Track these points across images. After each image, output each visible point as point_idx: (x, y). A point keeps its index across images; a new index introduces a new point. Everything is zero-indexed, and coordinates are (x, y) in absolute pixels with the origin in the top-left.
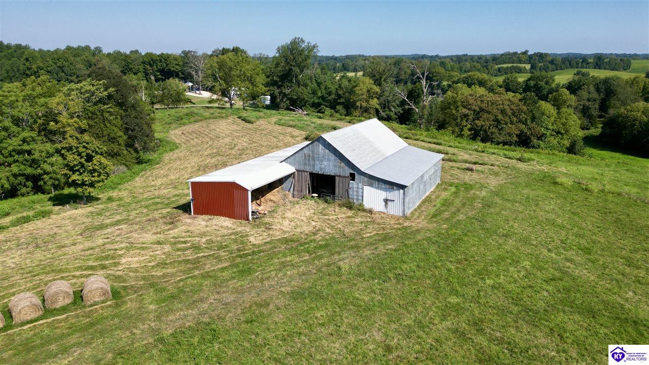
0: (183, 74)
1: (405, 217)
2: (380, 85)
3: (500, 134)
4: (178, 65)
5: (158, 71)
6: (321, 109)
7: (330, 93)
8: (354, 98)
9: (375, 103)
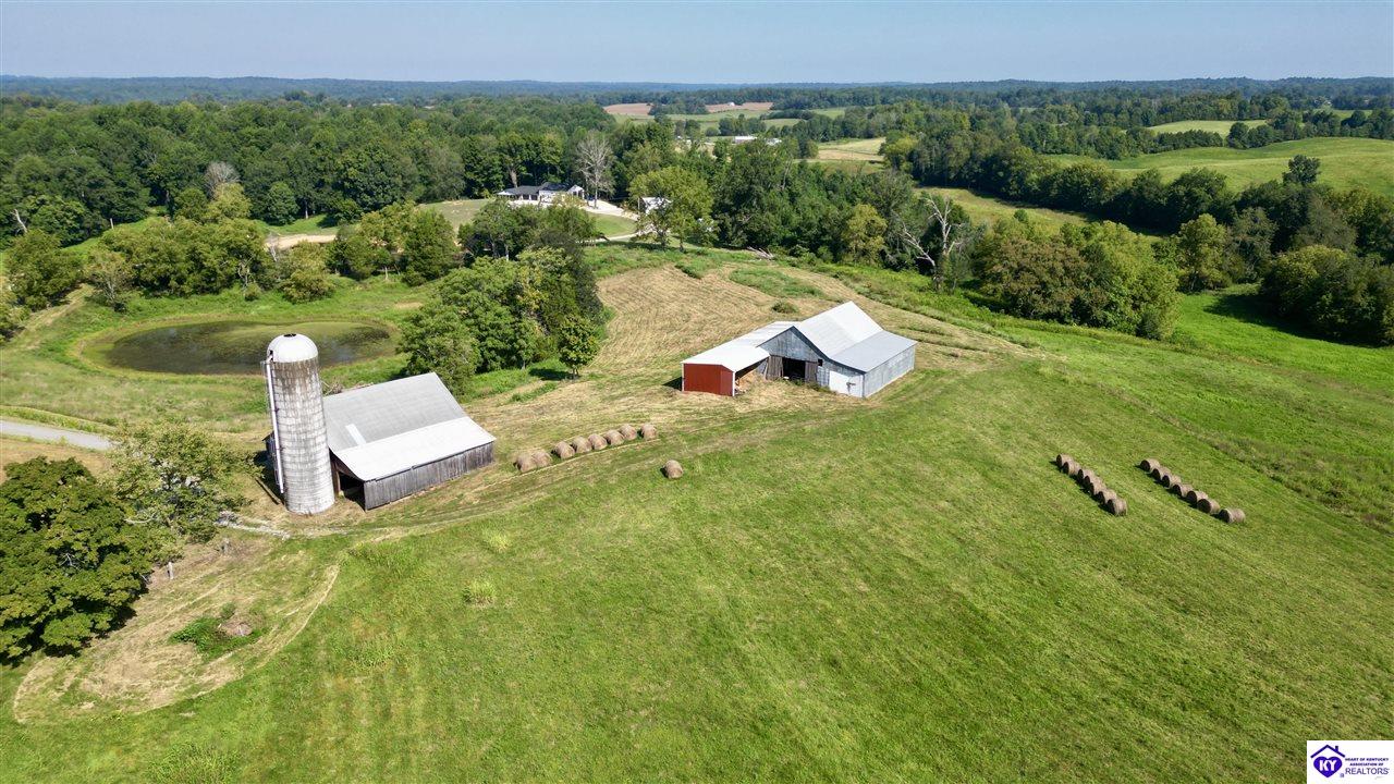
0: (563, 169)
1: (864, 398)
2: (887, 214)
3: (1045, 302)
4: (555, 153)
5: (524, 163)
6: (794, 250)
7: (810, 227)
8: (845, 236)
9: (878, 242)
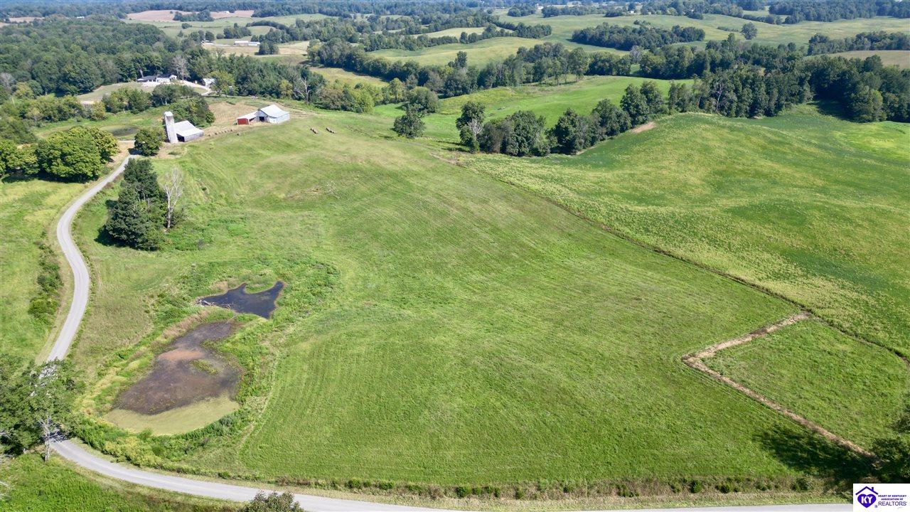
1: (277, 123)
3: (333, 105)
6: (265, 95)
7: (268, 87)
8: (279, 90)
9: (290, 92)
